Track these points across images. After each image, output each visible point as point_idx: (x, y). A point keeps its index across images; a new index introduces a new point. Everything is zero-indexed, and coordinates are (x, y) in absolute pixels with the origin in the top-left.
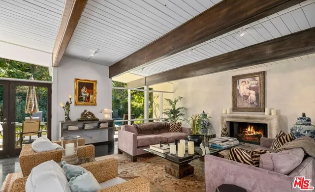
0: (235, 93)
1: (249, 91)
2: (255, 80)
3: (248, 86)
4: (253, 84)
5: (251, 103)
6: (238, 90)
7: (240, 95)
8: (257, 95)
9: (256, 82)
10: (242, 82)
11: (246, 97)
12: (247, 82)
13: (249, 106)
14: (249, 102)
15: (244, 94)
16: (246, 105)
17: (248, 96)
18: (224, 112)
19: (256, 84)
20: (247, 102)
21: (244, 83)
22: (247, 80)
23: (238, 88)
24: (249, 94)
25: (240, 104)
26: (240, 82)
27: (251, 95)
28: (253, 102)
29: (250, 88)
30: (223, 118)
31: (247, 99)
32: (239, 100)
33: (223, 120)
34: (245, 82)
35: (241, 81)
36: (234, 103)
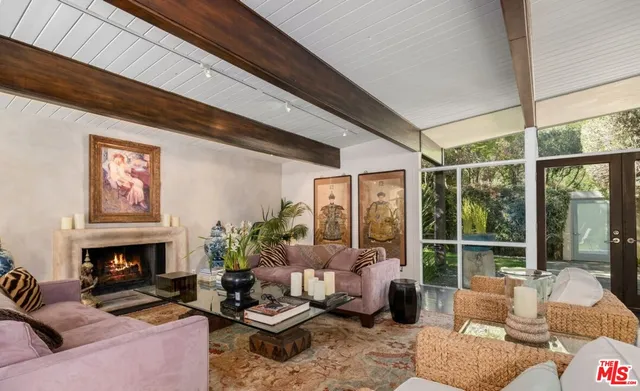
0: (97, 180)
1: (128, 179)
2: (142, 158)
3: (129, 167)
4: (139, 166)
5: (134, 204)
6: (105, 173)
7: (109, 184)
8: (146, 189)
9: (145, 164)
10: (116, 156)
11: (124, 191)
12: (126, 159)
13: (131, 211)
14: (131, 203)
15: (120, 184)
16: (123, 208)
17: (129, 190)
18: (66, 224)
19: (144, 168)
20: (126, 202)
21: (118, 159)
22: (126, 154)
23: (104, 166)
24: (131, 184)
25: (109, 205)
26: (110, 156)
27: (134, 187)
28: (139, 203)
29: (133, 174)
30: (71, 242)
31: (125, 196)
32: (106, 196)
33: (70, 248)
34: (121, 156)
35: (111, 152)
36: (95, 201)
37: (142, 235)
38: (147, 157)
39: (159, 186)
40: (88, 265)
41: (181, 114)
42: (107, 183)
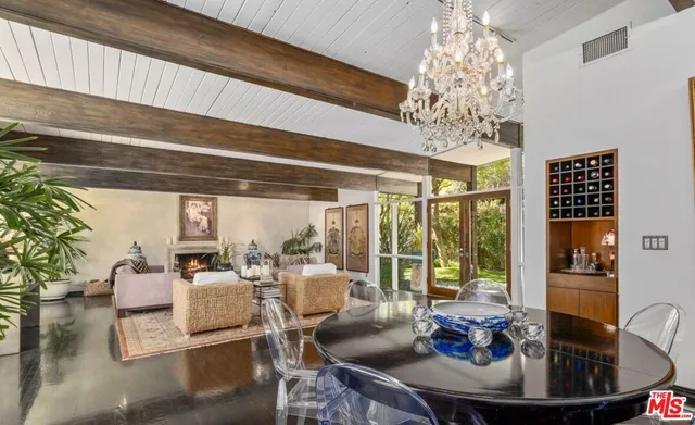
0: (183, 218)
1: (200, 216)
3: (200, 210)
5: (203, 231)
8: (209, 222)
11: (197, 224)
12: (198, 206)
13: (202, 234)
14: (201, 230)
15: (195, 220)
17: (200, 223)
18: (168, 242)
21: (194, 206)
22: (198, 203)
24: (201, 220)
25: (190, 231)
27: (203, 221)
28: (205, 230)
29: (202, 213)
30: (170, 250)
31: (198, 226)
32: (187, 227)
33: (169, 254)
34: (195, 204)
35: (190, 202)
36: (182, 229)
37: (205, 248)
38: (210, 203)
39: (216, 220)
40: (177, 263)
41: (210, 186)
42: (188, 220)
